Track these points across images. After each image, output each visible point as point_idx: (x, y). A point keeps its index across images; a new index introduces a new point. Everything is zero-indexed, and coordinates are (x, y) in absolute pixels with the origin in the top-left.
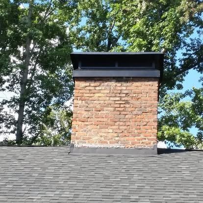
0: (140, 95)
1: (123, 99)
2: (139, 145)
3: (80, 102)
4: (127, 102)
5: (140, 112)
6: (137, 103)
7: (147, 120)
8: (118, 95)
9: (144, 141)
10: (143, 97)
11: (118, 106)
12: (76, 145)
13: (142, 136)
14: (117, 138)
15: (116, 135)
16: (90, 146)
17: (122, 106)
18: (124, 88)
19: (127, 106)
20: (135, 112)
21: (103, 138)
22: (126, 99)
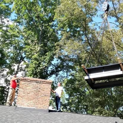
0: (44, 89)
1: (38, 90)
2: (42, 108)
3: (21, 89)
4: (39, 91)
5: (44, 96)
6: (43, 92)
7: (46, 99)
8: (36, 88)
9: (44, 107)
10: (46, 90)
11: (36, 92)
12: (18, 106)
13: (43, 105)
14: (34, 105)
15: (34, 103)
16: (23, 107)
17: (37, 92)
18: (39, 86)
19: (39, 93)
20: (42, 96)
21: (29, 104)
22: (39, 90)
